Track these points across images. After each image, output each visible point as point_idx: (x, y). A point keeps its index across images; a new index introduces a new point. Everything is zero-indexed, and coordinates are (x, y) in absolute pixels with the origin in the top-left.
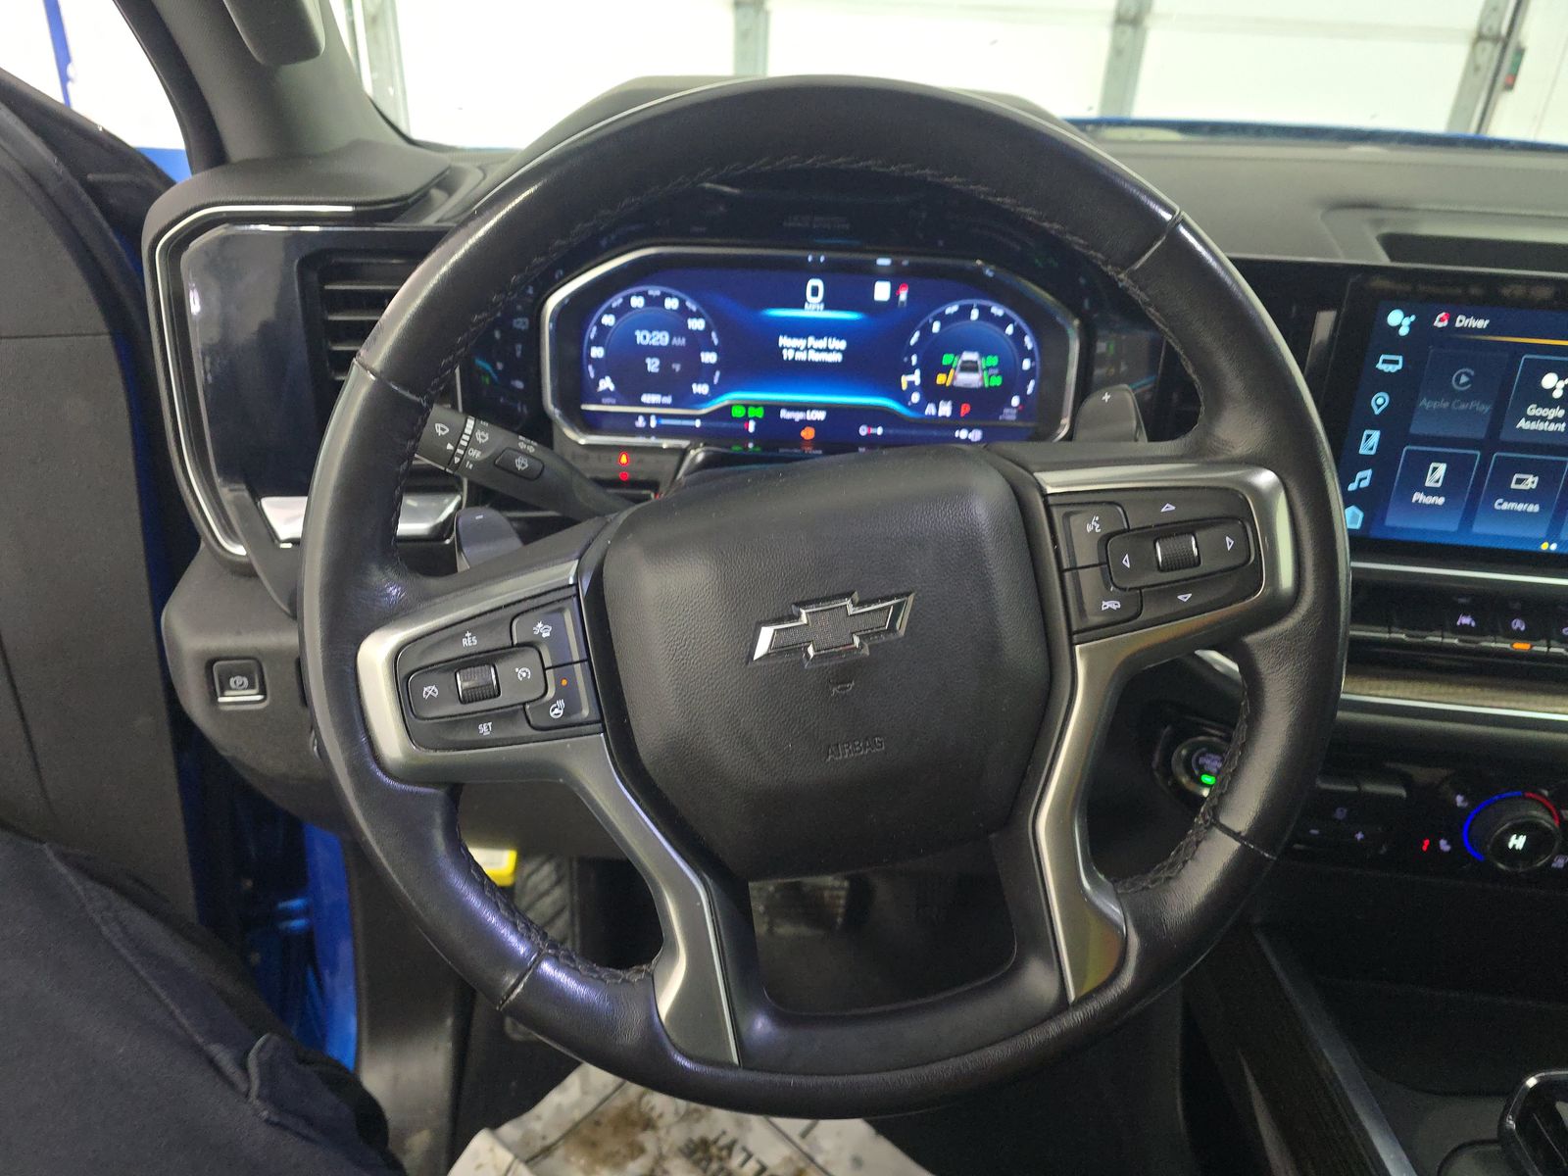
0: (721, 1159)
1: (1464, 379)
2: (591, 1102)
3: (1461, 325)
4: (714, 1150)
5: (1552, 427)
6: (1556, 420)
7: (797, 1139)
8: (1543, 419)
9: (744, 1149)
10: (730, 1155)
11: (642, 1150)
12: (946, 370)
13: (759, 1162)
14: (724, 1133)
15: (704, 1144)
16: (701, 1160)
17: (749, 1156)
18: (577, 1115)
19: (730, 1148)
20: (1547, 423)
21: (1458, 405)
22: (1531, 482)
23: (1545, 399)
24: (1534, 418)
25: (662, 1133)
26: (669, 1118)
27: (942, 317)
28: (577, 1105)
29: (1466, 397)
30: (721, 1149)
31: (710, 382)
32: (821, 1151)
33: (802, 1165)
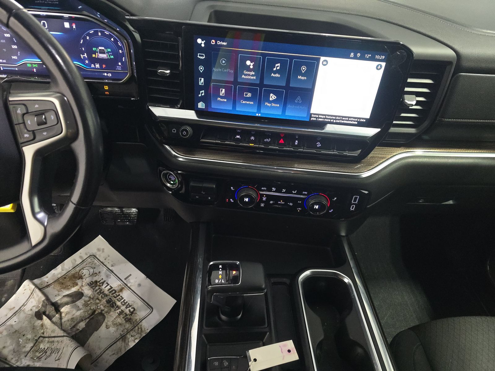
0: (100, 286)
1: (224, 62)
2: (64, 272)
3: (219, 44)
4: (98, 284)
5: (252, 78)
6: (253, 75)
7: (123, 280)
8: (249, 75)
9: (107, 283)
10: (102, 285)
11: (77, 285)
12: (95, 52)
13: (110, 286)
14: (102, 279)
15: (96, 282)
16: (93, 286)
17: (108, 285)
18: (59, 276)
19: (103, 283)
20: (250, 77)
21: (223, 70)
22: (249, 95)
23: (248, 68)
24: (246, 75)
25: (84, 280)
26: (87, 276)
27: (89, 34)
28: (60, 273)
29: (225, 67)
30: (100, 283)
31: (17, 55)
32: (130, 282)
33: (123, 286)
